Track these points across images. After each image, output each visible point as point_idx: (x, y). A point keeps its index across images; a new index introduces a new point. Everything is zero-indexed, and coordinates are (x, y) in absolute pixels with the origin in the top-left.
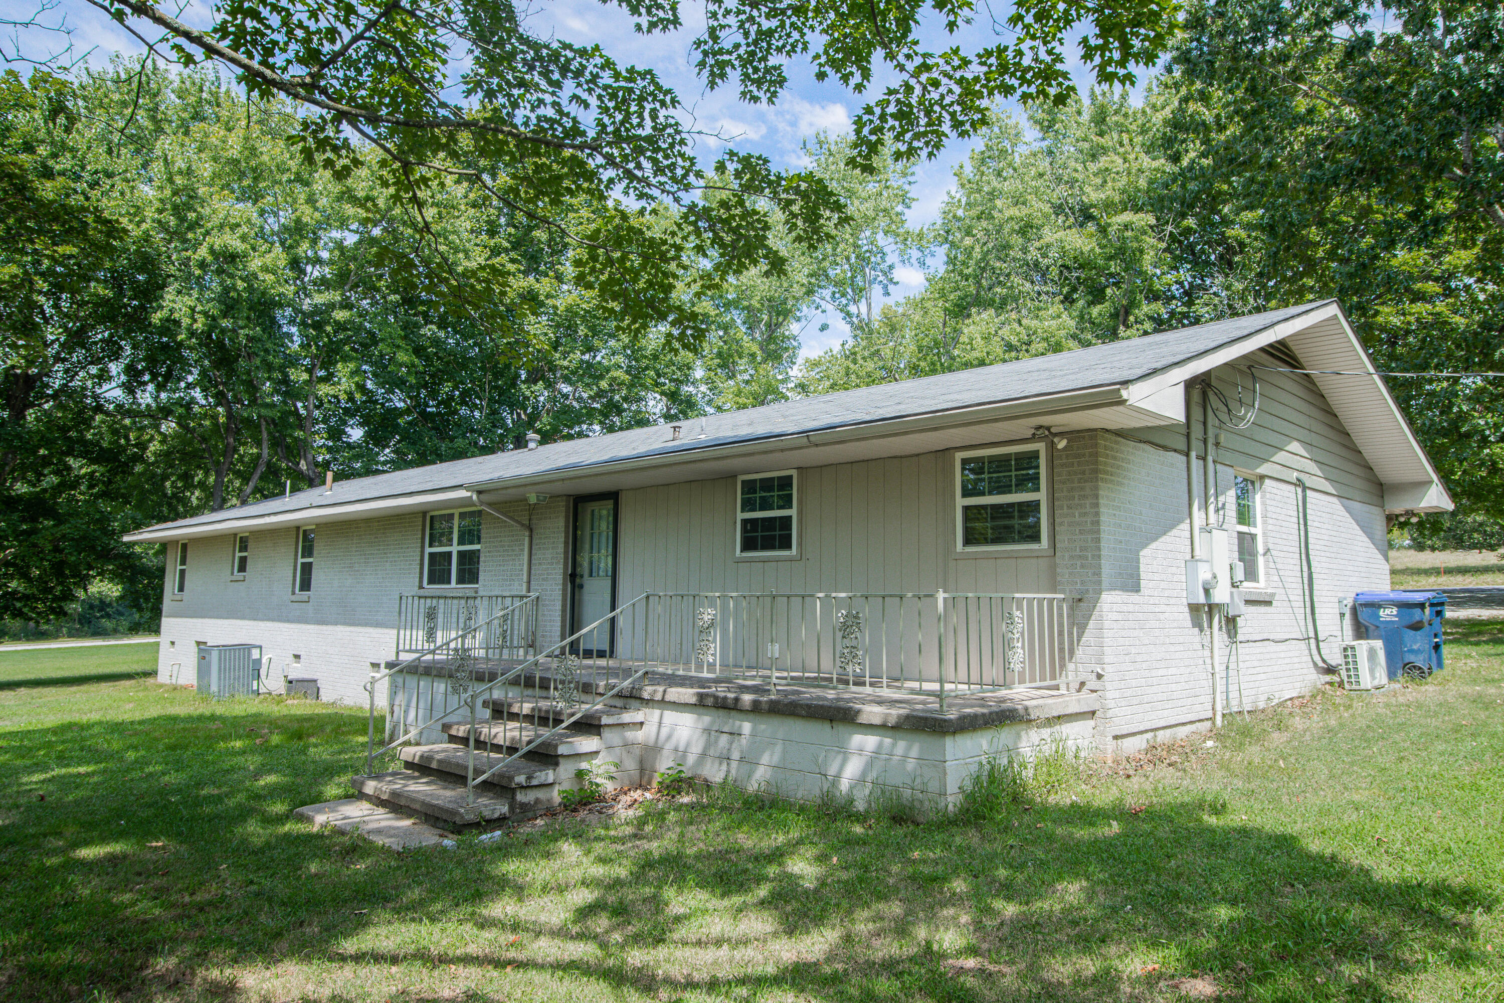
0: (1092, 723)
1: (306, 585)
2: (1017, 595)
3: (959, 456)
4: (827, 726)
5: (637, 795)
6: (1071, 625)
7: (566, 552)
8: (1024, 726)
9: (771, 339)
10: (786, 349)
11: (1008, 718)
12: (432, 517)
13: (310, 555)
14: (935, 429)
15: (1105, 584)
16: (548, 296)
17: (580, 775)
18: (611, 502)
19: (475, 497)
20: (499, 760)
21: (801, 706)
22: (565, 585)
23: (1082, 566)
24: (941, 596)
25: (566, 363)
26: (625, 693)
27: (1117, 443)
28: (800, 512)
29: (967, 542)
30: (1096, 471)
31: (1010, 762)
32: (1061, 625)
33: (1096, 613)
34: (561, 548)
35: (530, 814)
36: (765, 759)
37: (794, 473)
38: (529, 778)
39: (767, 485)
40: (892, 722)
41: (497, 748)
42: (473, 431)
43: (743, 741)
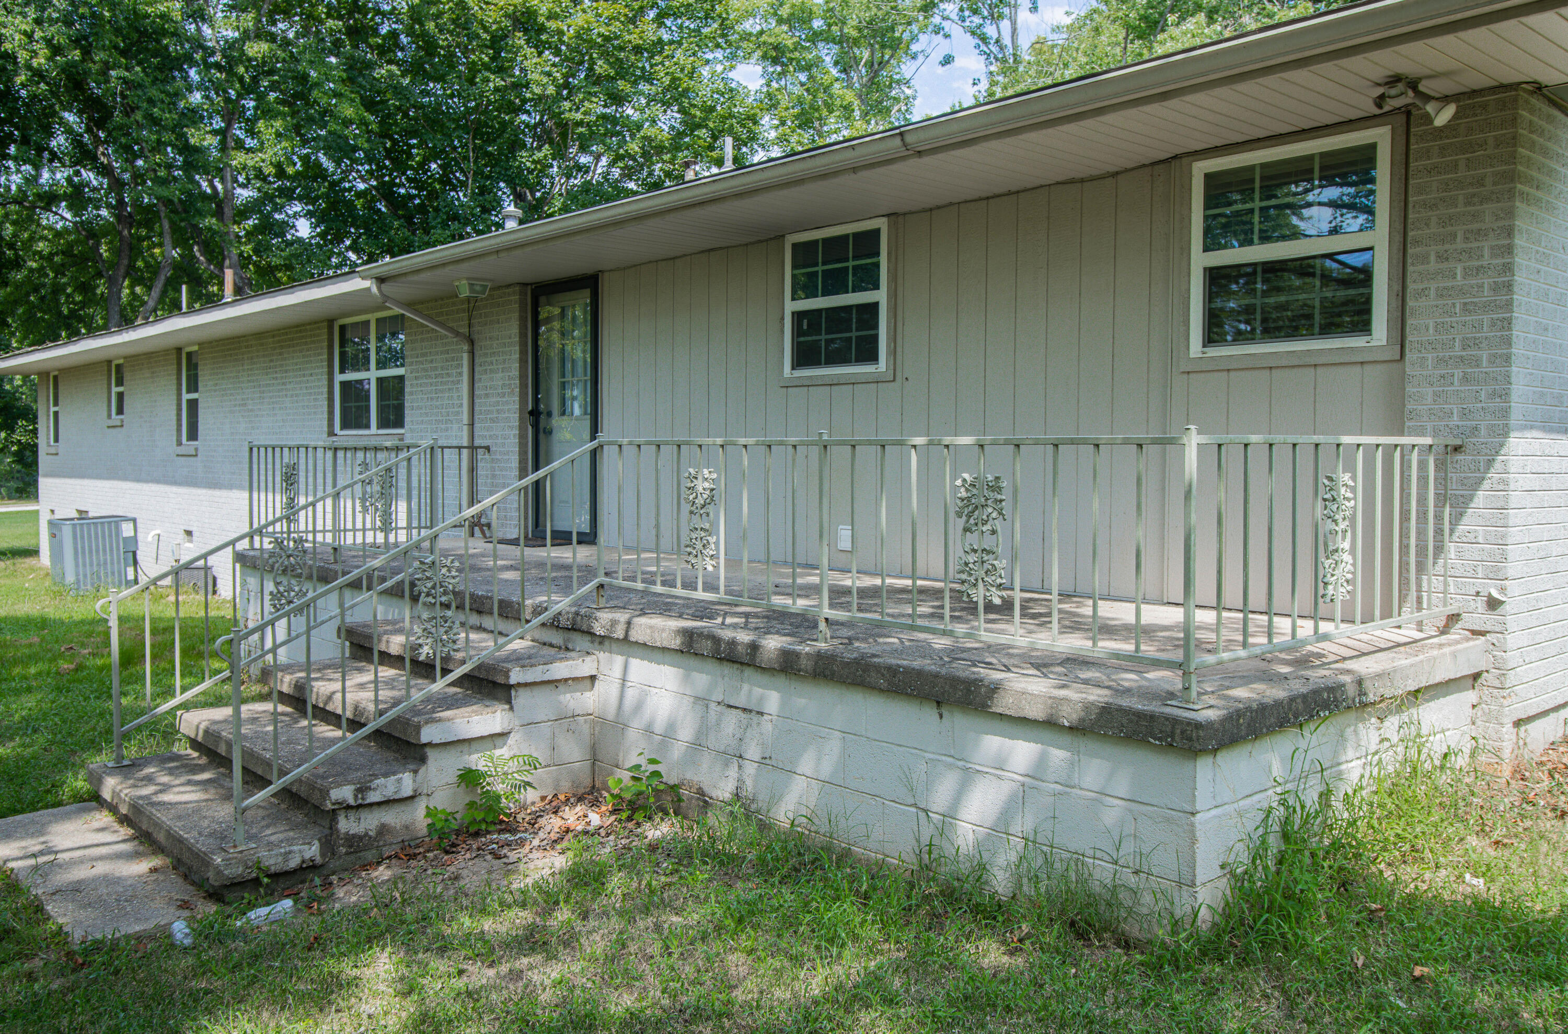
0: (1470, 696)
1: (193, 434)
2: (1346, 439)
3: (1201, 168)
4: (928, 714)
5: (572, 816)
6: (1441, 499)
7: (523, 377)
8: (1352, 715)
9: (873, 83)
10: (896, 100)
11: (1326, 706)
12: (343, 328)
13: (196, 390)
14: (1164, 96)
15: (1516, 415)
16: (551, 16)
17: (469, 778)
18: (587, 293)
19: (375, 290)
20: (334, 741)
21: (877, 668)
22: (522, 428)
23: (1465, 379)
24: (1193, 441)
25: (578, 116)
26: (563, 622)
27: (1550, 119)
28: (893, 295)
29: (1212, 337)
30: (1511, 177)
31: (1325, 796)
32: (1422, 500)
33: (1493, 475)
34: (515, 372)
35: (370, 855)
36: (806, 765)
37: (882, 224)
38: (362, 790)
39: (836, 246)
40: (1069, 716)
41: (333, 719)
42: (455, 218)
43: (767, 725)
